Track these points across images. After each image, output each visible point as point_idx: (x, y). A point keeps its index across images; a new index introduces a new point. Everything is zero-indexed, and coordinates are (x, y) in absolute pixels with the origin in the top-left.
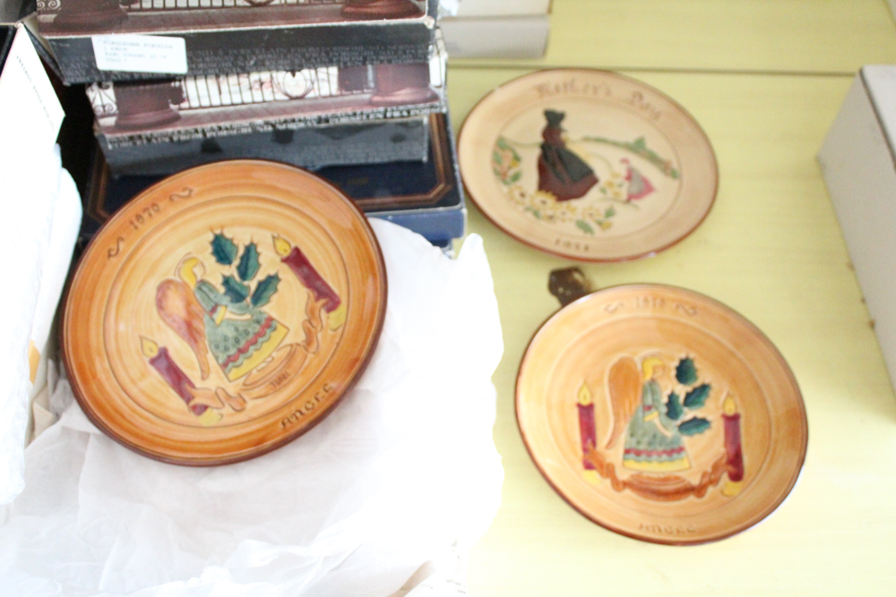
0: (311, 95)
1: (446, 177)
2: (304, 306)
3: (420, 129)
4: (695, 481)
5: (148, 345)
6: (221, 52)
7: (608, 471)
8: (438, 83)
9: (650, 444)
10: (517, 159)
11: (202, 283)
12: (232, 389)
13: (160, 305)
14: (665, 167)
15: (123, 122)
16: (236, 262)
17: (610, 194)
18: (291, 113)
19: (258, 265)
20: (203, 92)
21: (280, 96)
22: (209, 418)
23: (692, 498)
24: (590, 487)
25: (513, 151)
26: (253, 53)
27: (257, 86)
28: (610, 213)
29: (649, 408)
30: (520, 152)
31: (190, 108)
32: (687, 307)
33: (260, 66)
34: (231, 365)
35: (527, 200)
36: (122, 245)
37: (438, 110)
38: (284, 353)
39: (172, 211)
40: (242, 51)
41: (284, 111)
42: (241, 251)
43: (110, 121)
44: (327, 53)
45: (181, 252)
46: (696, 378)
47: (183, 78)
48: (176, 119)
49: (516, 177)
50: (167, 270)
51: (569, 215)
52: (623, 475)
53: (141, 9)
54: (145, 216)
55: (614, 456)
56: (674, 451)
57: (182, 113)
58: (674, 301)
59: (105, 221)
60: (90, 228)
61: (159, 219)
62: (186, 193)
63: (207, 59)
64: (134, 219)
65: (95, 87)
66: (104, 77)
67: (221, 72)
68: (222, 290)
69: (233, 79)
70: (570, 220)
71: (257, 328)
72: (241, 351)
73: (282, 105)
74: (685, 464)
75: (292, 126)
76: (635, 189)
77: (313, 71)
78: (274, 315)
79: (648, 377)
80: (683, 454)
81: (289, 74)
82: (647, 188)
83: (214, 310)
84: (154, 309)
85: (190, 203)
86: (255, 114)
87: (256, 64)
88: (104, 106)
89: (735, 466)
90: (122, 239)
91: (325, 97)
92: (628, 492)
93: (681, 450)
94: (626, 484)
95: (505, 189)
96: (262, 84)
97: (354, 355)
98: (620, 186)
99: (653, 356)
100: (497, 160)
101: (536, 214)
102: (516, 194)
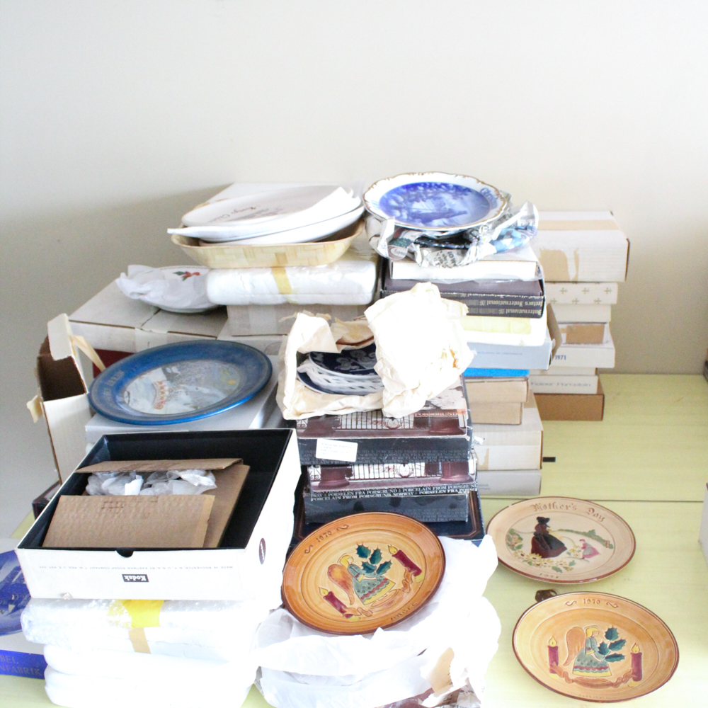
0: (412, 476)
1: (478, 527)
2: (403, 573)
3: (464, 500)
4: (614, 681)
5: (322, 591)
6: (372, 451)
7: (565, 675)
8: (473, 473)
9: (588, 664)
10: (521, 539)
11: (351, 566)
12: (366, 608)
13: (330, 574)
14: (606, 544)
15: (323, 485)
16: (369, 557)
17: (572, 554)
18: (401, 485)
19: (381, 558)
20: (361, 472)
21: (397, 476)
22: (353, 619)
23: (611, 688)
24: (554, 680)
25: (518, 535)
26: (387, 452)
27: (387, 470)
28: (572, 563)
29: (589, 649)
30: (522, 536)
31: (354, 479)
32: (613, 604)
33: (389, 460)
34: (365, 598)
35: (525, 557)
36: (311, 548)
37: (473, 490)
38: (393, 593)
39: (338, 535)
40: (382, 451)
41: (398, 483)
42: (372, 553)
43: (317, 483)
44: (421, 454)
45: (341, 553)
46: (617, 637)
47: (353, 464)
48: (347, 484)
49: (520, 547)
50: (334, 560)
51: (549, 564)
52: (572, 677)
53: (341, 429)
54: (324, 536)
55: (569, 669)
56: (602, 668)
57: (350, 481)
58: (605, 600)
59: (301, 540)
60: (295, 541)
61: (331, 538)
62: (346, 527)
63: (366, 455)
64: (318, 538)
65: (312, 467)
66: (317, 462)
67: (371, 463)
68: (362, 568)
69: (376, 466)
70: (549, 566)
71: (379, 583)
72: (370, 592)
73: (398, 480)
74: (609, 673)
75: (401, 495)
76: (587, 553)
77: (413, 464)
78: (387, 577)
79: (589, 636)
80: (608, 669)
81: (402, 465)
82: (595, 552)
83: (357, 576)
84: (327, 577)
85: (347, 532)
86: (384, 484)
87: (387, 459)
88: (315, 476)
89: (637, 675)
90: (312, 546)
91: (418, 477)
92: (574, 684)
93: (606, 668)
94: (573, 681)
95: (513, 552)
96: (389, 469)
97: (428, 590)
98: (579, 551)
99: (593, 627)
100: (508, 539)
101: (530, 563)
102: (519, 554)
